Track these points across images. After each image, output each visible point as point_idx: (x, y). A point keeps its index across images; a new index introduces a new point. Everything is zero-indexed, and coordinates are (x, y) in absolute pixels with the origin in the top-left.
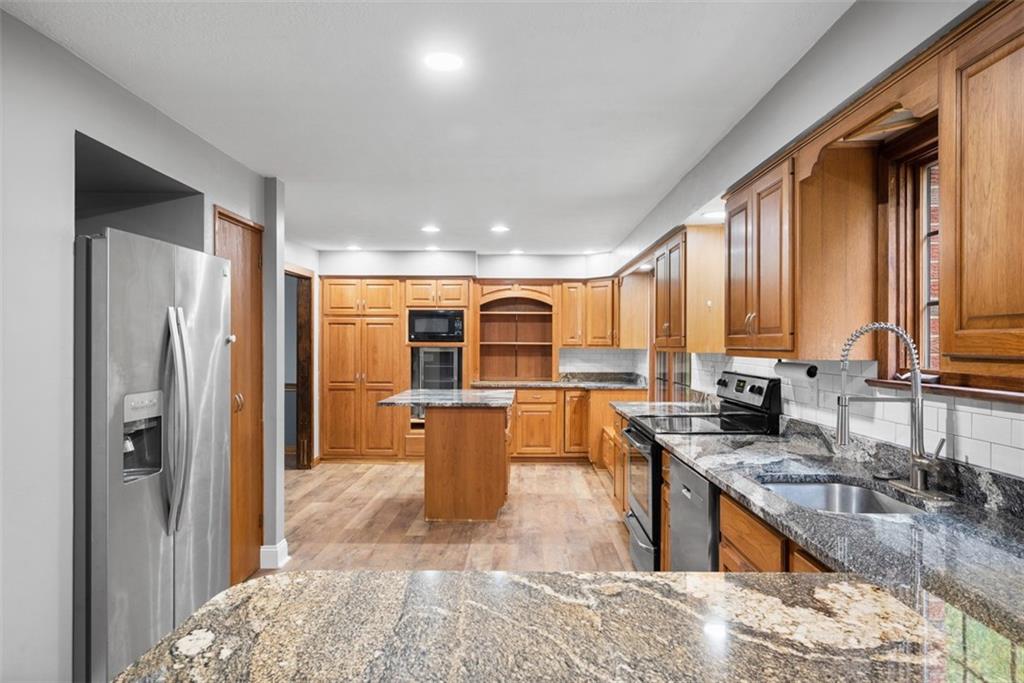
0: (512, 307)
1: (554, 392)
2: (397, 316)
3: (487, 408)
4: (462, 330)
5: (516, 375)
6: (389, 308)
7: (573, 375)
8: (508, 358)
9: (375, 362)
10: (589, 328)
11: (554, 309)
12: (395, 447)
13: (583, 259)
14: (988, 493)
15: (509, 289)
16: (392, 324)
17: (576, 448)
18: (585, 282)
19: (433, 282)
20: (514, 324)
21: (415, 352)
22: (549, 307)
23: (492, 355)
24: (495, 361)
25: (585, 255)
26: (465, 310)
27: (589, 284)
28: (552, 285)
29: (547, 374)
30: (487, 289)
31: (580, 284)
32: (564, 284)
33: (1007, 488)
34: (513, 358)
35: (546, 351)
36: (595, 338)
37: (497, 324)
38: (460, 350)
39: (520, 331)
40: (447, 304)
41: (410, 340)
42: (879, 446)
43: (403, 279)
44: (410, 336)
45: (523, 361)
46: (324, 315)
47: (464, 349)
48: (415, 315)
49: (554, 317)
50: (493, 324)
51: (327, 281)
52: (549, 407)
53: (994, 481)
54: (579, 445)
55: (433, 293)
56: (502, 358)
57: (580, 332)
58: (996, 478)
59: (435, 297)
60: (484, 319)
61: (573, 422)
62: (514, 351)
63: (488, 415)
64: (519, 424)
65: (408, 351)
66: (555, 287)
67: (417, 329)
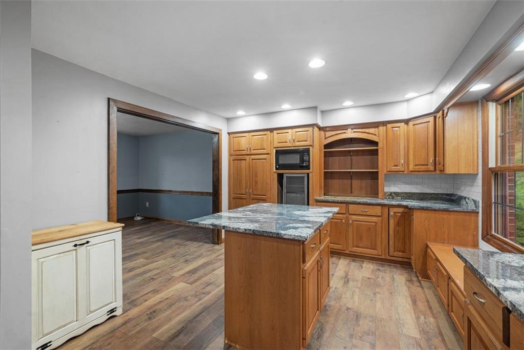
0: (348, 146)
1: (380, 207)
2: (268, 154)
4: (309, 162)
5: (351, 193)
6: (264, 149)
7: (397, 194)
8: (345, 181)
9: (256, 182)
10: (411, 158)
11: (380, 145)
13: (405, 105)
15: (345, 133)
16: (266, 159)
17: (400, 254)
18: (407, 122)
19: (290, 131)
20: (349, 157)
21: (280, 177)
22: (376, 143)
23: (334, 179)
24: (336, 183)
25: (408, 100)
26: (311, 148)
27: (411, 123)
28: (377, 127)
29: (375, 193)
30: (328, 134)
31: (403, 124)
32: (388, 125)
34: (349, 181)
35: (374, 176)
36: (416, 165)
37: (337, 158)
38: (308, 174)
39: (354, 162)
40: (300, 145)
41: (277, 169)
43: (271, 130)
44: (276, 166)
45: (356, 183)
46: (230, 155)
47: (310, 175)
48: (279, 153)
49: (379, 150)
50: (335, 158)
51: (232, 136)
52: (375, 219)
54: (403, 252)
55: (290, 138)
56: (341, 181)
57: (402, 161)
60: (327, 155)
61: (396, 232)
64: (350, 230)
65: (276, 176)
66: (381, 128)
67: (280, 162)
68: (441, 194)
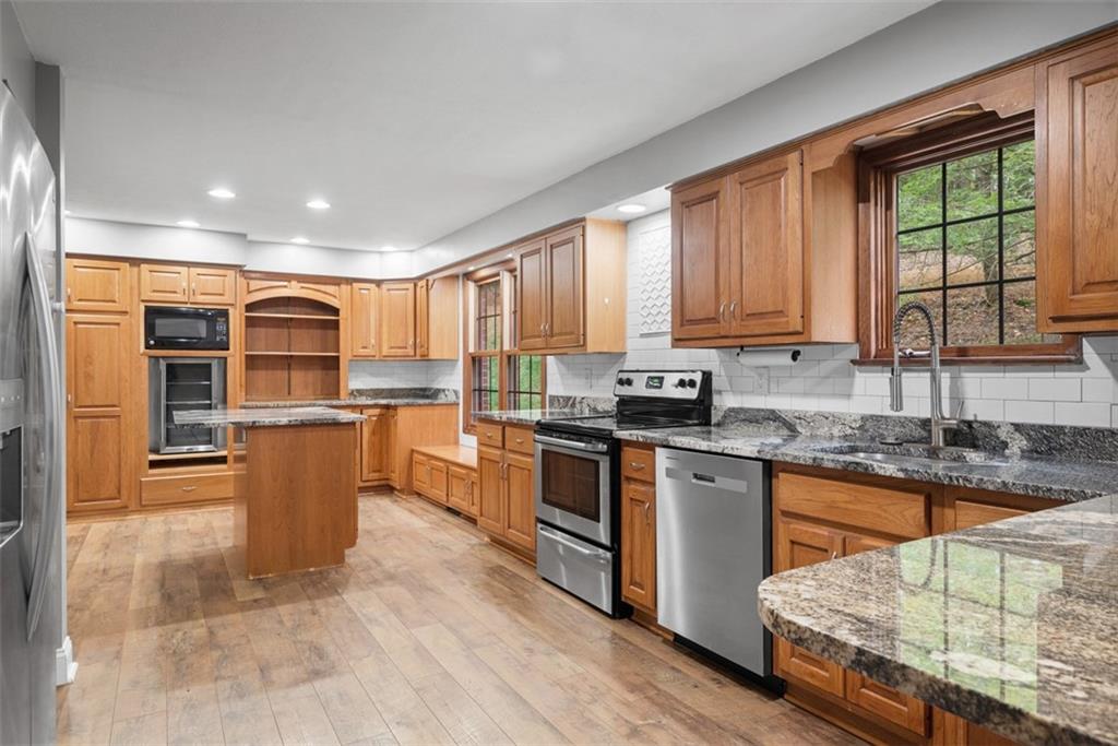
0: (282, 309)
2: (126, 313)
3: (336, 424)
4: (227, 336)
5: (291, 393)
6: (114, 301)
7: (361, 392)
8: (279, 373)
9: (89, 378)
10: (385, 337)
11: (342, 313)
13: (377, 257)
14: (1009, 440)
15: (285, 287)
16: (118, 324)
17: (376, 475)
18: (379, 283)
19: (183, 270)
20: (286, 330)
22: (336, 311)
23: (258, 369)
24: (262, 376)
25: (381, 253)
26: (231, 311)
27: (385, 287)
28: (339, 284)
29: (332, 390)
30: (254, 284)
31: (373, 286)
32: (354, 284)
33: (1032, 433)
34: (286, 373)
35: (332, 364)
36: (392, 348)
37: (263, 330)
38: (225, 361)
39: (294, 339)
40: (205, 301)
41: (148, 347)
42: (864, 418)
43: (135, 262)
44: (147, 342)
45: (298, 376)
47: (229, 360)
48: (153, 314)
49: (341, 321)
50: (257, 329)
53: (1016, 430)
54: (379, 471)
55: (185, 284)
56: (270, 372)
57: (373, 341)
58: (1018, 427)
59: (182, 290)
60: (249, 323)
61: (371, 443)
62: (288, 362)
63: (335, 433)
65: (145, 361)
66: (343, 287)
67: (159, 332)
68: (415, 389)
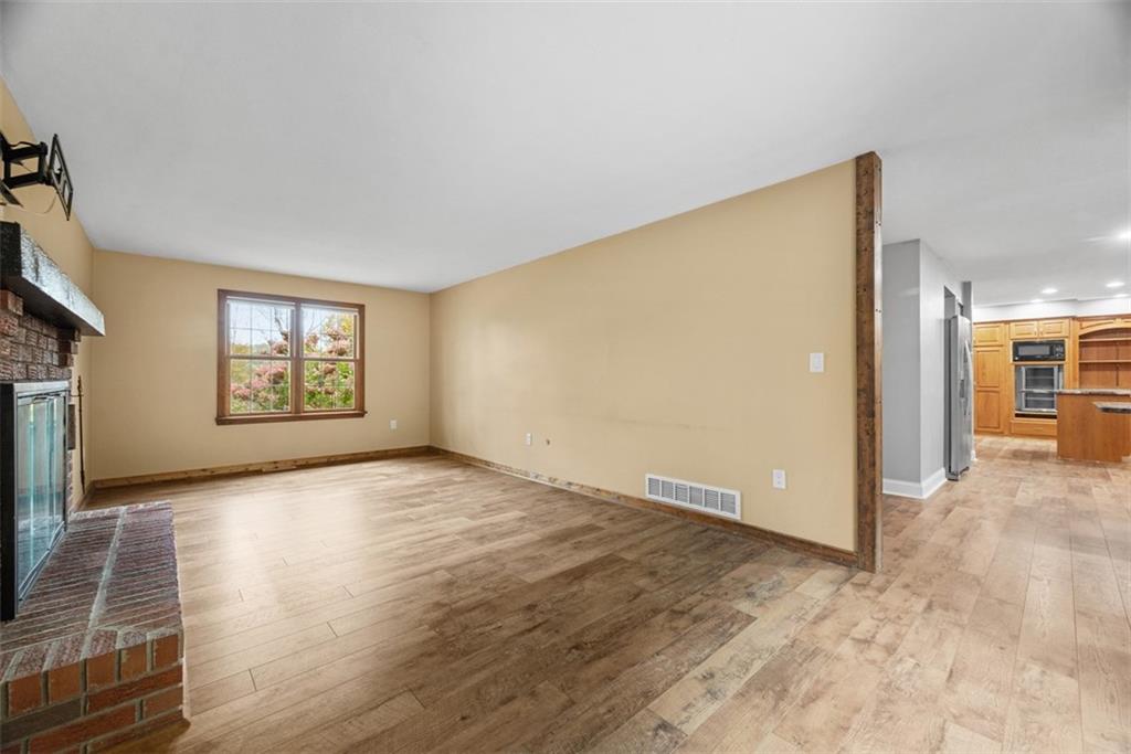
0: (1111, 335)
2: (1002, 346)
4: (1064, 353)
5: (1117, 384)
6: (995, 341)
8: (1108, 373)
9: (983, 375)
12: (1002, 426)
15: (1111, 323)
16: (998, 351)
19: (1035, 323)
20: (1114, 347)
21: (1018, 368)
23: (1091, 370)
24: (1093, 374)
26: (1066, 340)
30: (1085, 324)
34: (1115, 373)
37: (1095, 348)
38: (1060, 366)
39: (1120, 352)
40: (1049, 336)
41: (1014, 360)
43: (1007, 322)
44: (1014, 358)
45: (1125, 374)
47: (1065, 366)
48: (1017, 345)
50: (1091, 348)
55: (1036, 330)
56: (1102, 372)
59: (1034, 332)
60: (1082, 345)
62: (1116, 366)
65: (1013, 368)
67: (1021, 353)
